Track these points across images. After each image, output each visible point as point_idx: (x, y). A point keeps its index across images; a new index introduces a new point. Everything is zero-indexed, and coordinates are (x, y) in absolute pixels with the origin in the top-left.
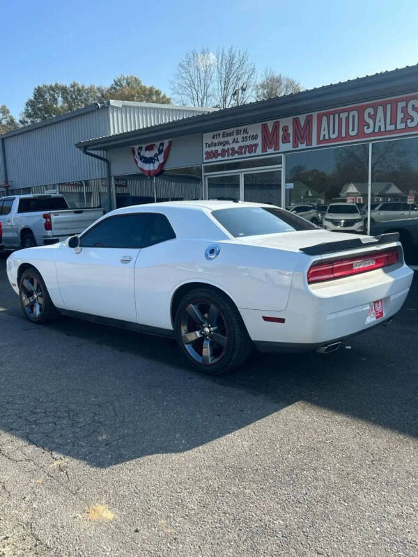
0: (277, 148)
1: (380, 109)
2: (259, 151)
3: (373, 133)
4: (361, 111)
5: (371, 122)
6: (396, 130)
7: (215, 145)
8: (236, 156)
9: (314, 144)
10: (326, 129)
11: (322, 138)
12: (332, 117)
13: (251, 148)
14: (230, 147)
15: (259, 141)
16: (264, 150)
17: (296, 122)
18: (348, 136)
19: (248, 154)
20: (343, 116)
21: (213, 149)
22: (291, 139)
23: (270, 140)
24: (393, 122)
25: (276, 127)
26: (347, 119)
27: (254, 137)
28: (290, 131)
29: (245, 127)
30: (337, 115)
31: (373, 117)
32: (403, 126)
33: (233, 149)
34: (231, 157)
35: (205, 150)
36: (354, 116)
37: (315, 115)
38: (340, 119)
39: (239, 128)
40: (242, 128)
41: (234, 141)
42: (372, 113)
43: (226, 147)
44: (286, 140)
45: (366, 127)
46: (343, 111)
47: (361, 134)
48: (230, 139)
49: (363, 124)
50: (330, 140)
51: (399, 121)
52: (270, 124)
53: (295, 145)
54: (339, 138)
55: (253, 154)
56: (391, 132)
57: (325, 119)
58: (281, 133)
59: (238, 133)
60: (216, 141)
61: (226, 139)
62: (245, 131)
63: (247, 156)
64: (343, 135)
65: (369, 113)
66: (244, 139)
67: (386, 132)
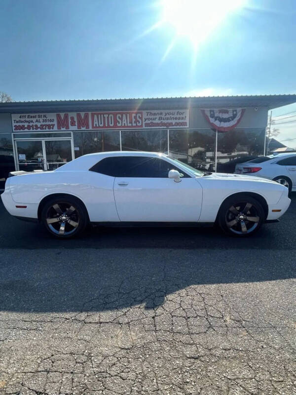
0: (67, 127)
1: (124, 115)
2: (56, 128)
3: (121, 126)
4: (115, 115)
5: (120, 121)
6: (132, 126)
7: (22, 122)
8: (39, 130)
9: (91, 128)
10: (97, 121)
11: (95, 126)
12: (99, 116)
13: (49, 127)
14: (34, 124)
15: (55, 123)
16: (59, 128)
17: (79, 116)
18: (109, 126)
19: (47, 130)
20: (106, 116)
21: (21, 124)
22: (76, 124)
23: (62, 123)
24: (131, 122)
25: (66, 116)
26: (108, 117)
27: (52, 121)
28: (76, 120)
29: (45, 114)
30: (102, 115)
31: (121, 119)
32: (135, 125)
33: (36, 126)
34: (35, 130)
35: (14, 124)
36: (111, 117)
37: (90, 113)
38: (104, 117)
39: (40, 114)
40: (43, 114)
41: (37, 121)
42: (120, 117)
43: (31, 124)
44: (73, 124)
45: (118, 123)
46: (106, 114)
47: (115, 126)
48: (34, 120)
49: (116, 121)
50: (99, 127)
51: (133, 122)
52: (62, 115)
53: (79, 127)
54: (104, 126)
55: (51, 130)
56: (129, 127)
57: (95, 116)
58: (70, 120)
59: (39, 117)
60: (22, 119)
61: (31, 119)
62: (45, 116)
63: (47, 131)
64: (106, 125)
65: (119, 117)
66: (45, 121)
67: (128, 126)
